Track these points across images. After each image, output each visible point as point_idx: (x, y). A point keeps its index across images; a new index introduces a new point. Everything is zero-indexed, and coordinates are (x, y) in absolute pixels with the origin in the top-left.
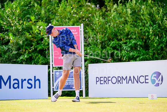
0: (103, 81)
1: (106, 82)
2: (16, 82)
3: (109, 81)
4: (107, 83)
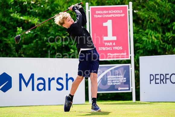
0: (158, 79)
1: (163, 81)
2: (42, 81)
3: (167, 80)
4: (165, 82)
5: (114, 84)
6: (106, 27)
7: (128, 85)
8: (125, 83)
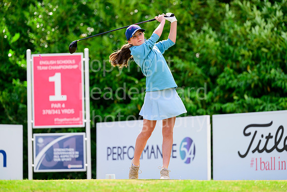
5: (63, 160)
6: (53, 83)
7: (81, 162)
8: (77, 159)
